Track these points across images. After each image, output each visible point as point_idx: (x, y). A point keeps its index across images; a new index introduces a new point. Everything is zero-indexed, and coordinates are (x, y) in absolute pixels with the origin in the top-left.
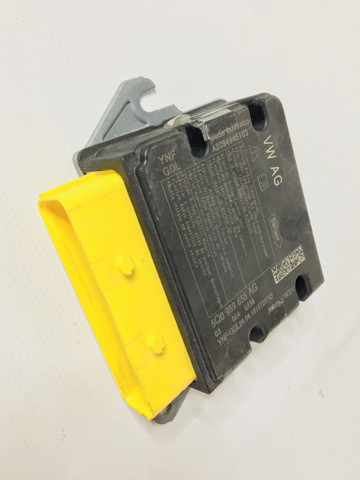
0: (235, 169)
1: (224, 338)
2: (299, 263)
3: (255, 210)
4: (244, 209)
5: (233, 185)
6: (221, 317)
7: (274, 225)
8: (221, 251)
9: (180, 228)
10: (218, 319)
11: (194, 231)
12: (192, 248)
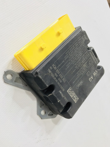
0: (88, 61)
1: (50, 72)
2: (74, 100)
3: (82, 73)
4: (81, 68)
5: (85, 62)
6: (55, 68)
7: (81, 83)
8: (71, 62)
9: (73, 45)
10: (55, 67)
11: (73, 50)
12: (70, 51)
